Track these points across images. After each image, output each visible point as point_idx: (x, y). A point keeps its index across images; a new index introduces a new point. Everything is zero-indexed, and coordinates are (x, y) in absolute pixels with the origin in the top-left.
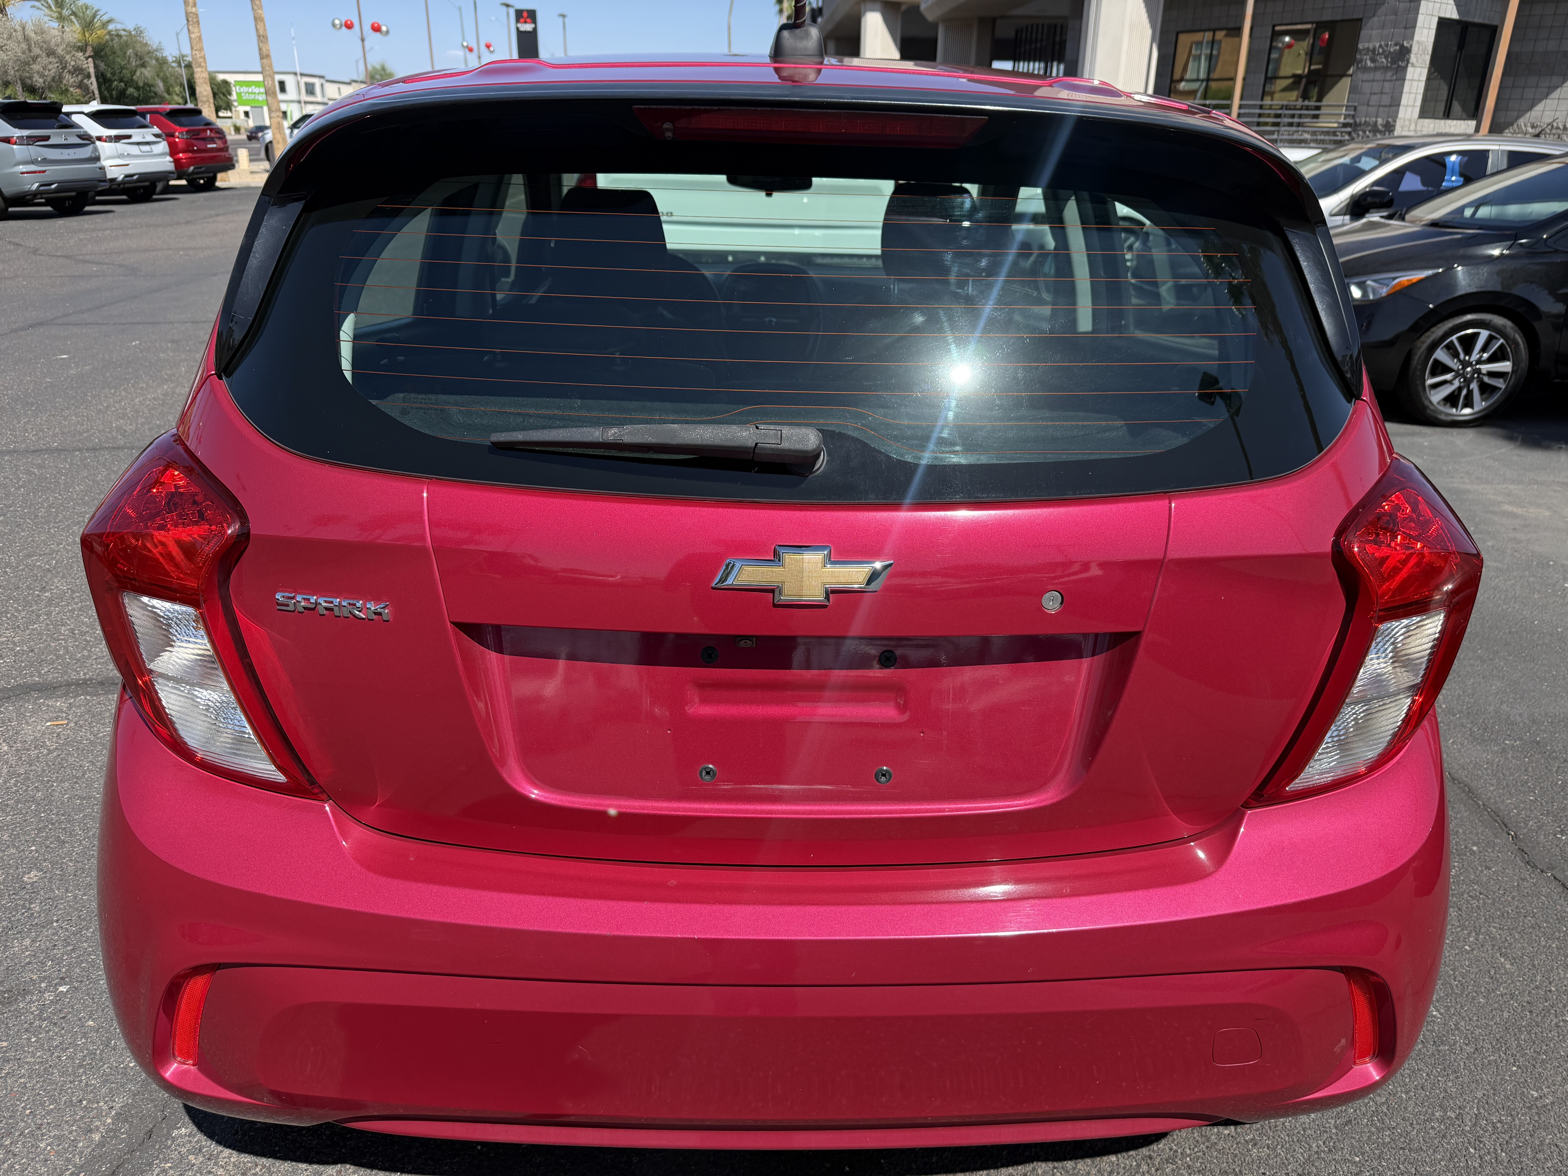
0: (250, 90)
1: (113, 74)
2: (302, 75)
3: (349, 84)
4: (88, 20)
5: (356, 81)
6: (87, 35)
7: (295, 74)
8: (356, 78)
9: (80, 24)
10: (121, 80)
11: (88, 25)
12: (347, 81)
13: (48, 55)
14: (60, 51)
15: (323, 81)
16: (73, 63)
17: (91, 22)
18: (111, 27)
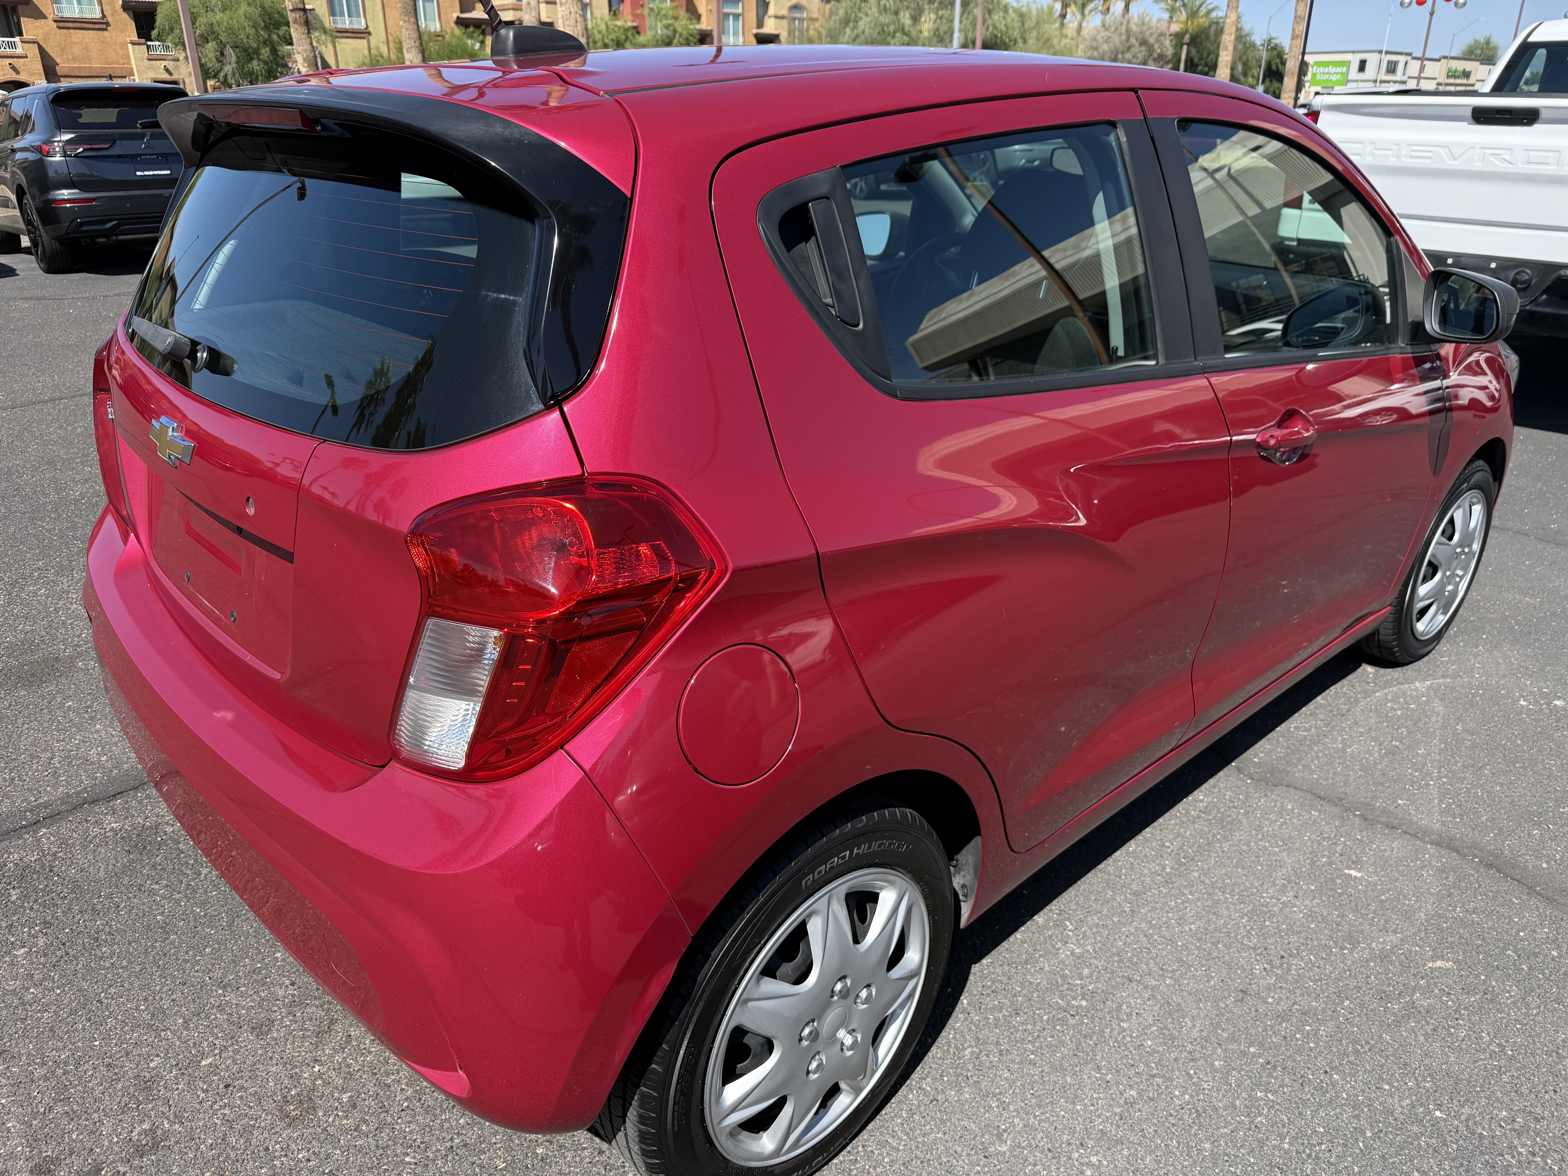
0: (1326, 71)
1: (1201, 59)
2: (1387, 53)
3: (1439, 60)
4: (1195, 9)
5: (1445, 57)
6: (1189, 23)
7: (1380, 52)
8: (1447, 54)
9: (1187, 13)
10: (1206, 65)
11: (1193, 14)
12: (1437, 57)
13: (1141, 45)
14: (1151, 40)
15: (1409, 58)
16: (1159, 51)
17: (1197, 10)
18: (1214, 15)
